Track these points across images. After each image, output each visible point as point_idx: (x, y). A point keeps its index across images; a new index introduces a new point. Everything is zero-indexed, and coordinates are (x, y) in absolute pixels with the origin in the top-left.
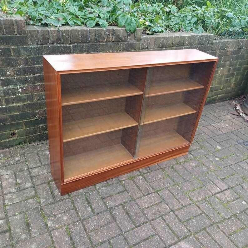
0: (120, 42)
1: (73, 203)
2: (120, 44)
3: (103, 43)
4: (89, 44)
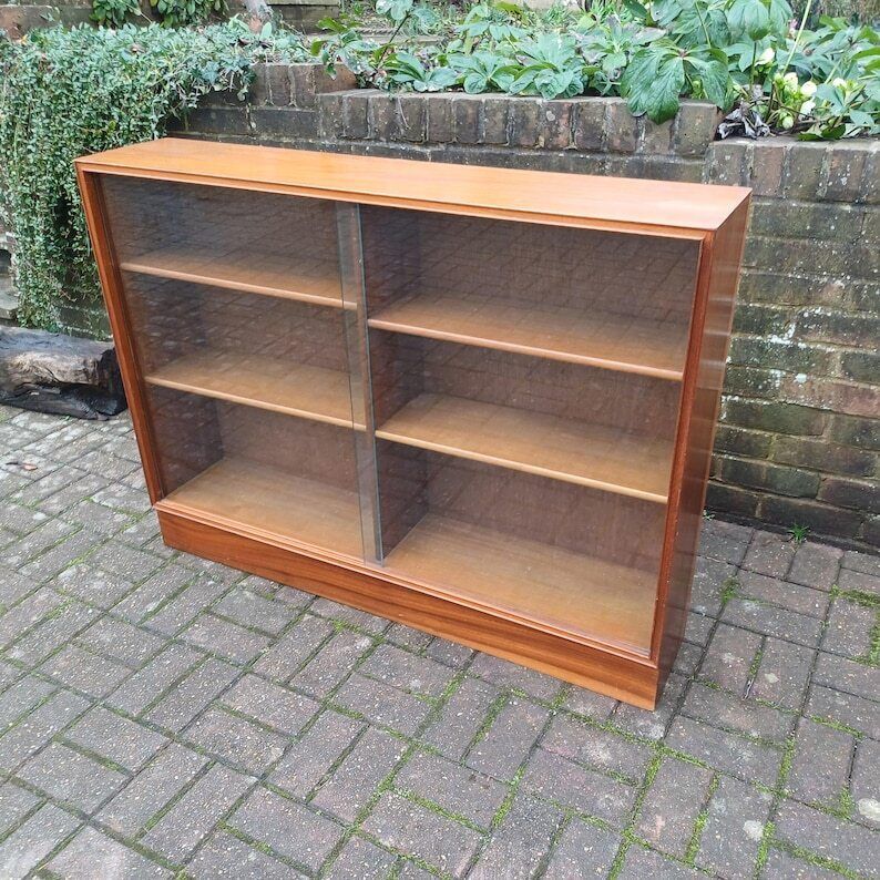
0: (603, 152)
2: (603, 163)
3: (533, 153)
4: (484, 151)
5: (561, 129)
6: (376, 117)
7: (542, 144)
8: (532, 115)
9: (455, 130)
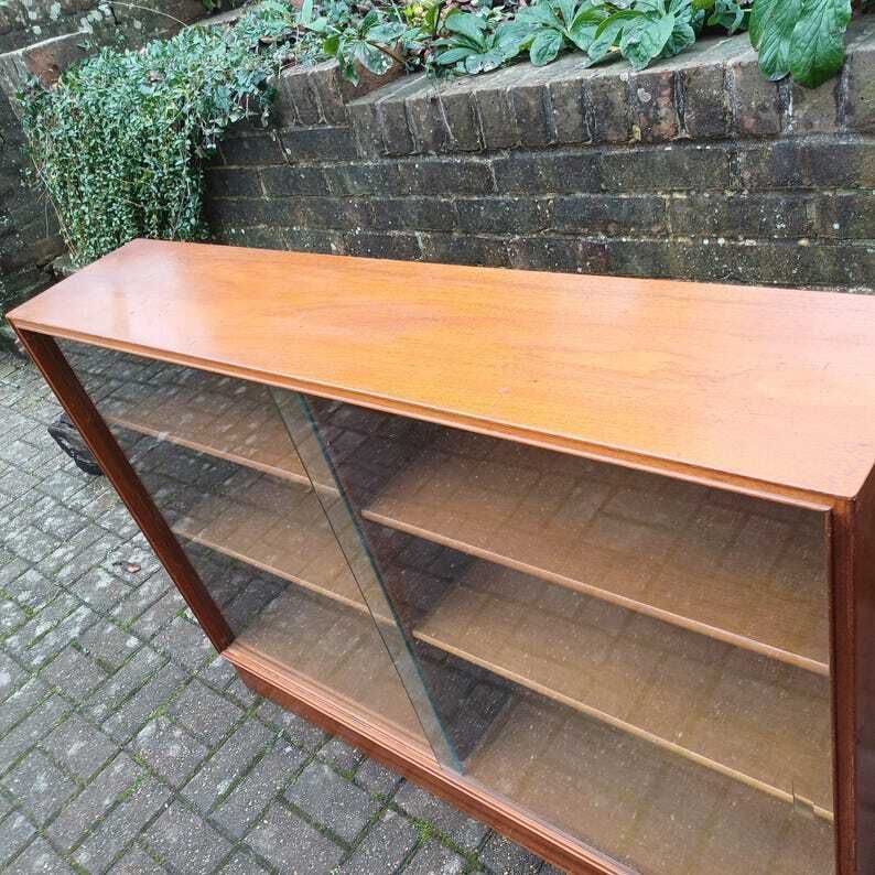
0: (730, 140)
2: (733, 154)
3: (628, 151)
4: (561, 154)
5: (662, 112)
6: (419, 125)
7: (638, 136)
8: (618, 97)
9: (518, 131)
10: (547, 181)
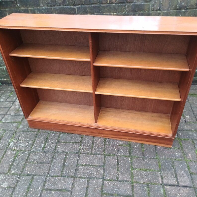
0: (125, 3)
1: (36, 137)
2: (125, 6)
3: (106, 5)
4: (92, 6)
7: (108, 2)
10: (89, 11)
